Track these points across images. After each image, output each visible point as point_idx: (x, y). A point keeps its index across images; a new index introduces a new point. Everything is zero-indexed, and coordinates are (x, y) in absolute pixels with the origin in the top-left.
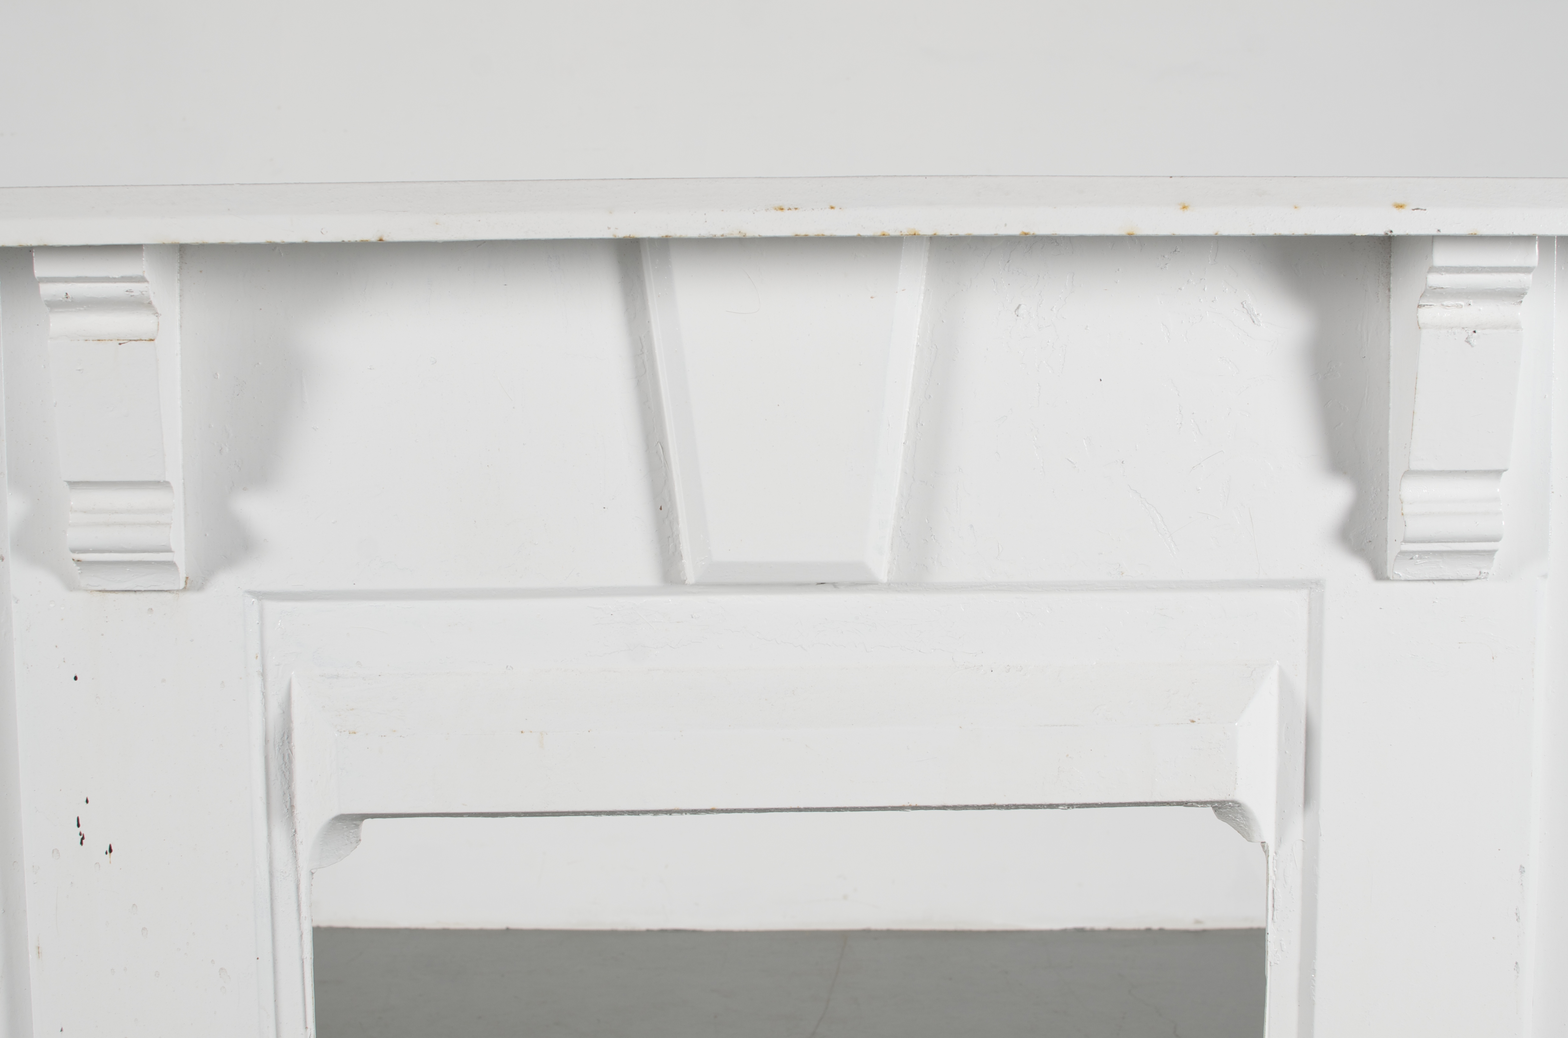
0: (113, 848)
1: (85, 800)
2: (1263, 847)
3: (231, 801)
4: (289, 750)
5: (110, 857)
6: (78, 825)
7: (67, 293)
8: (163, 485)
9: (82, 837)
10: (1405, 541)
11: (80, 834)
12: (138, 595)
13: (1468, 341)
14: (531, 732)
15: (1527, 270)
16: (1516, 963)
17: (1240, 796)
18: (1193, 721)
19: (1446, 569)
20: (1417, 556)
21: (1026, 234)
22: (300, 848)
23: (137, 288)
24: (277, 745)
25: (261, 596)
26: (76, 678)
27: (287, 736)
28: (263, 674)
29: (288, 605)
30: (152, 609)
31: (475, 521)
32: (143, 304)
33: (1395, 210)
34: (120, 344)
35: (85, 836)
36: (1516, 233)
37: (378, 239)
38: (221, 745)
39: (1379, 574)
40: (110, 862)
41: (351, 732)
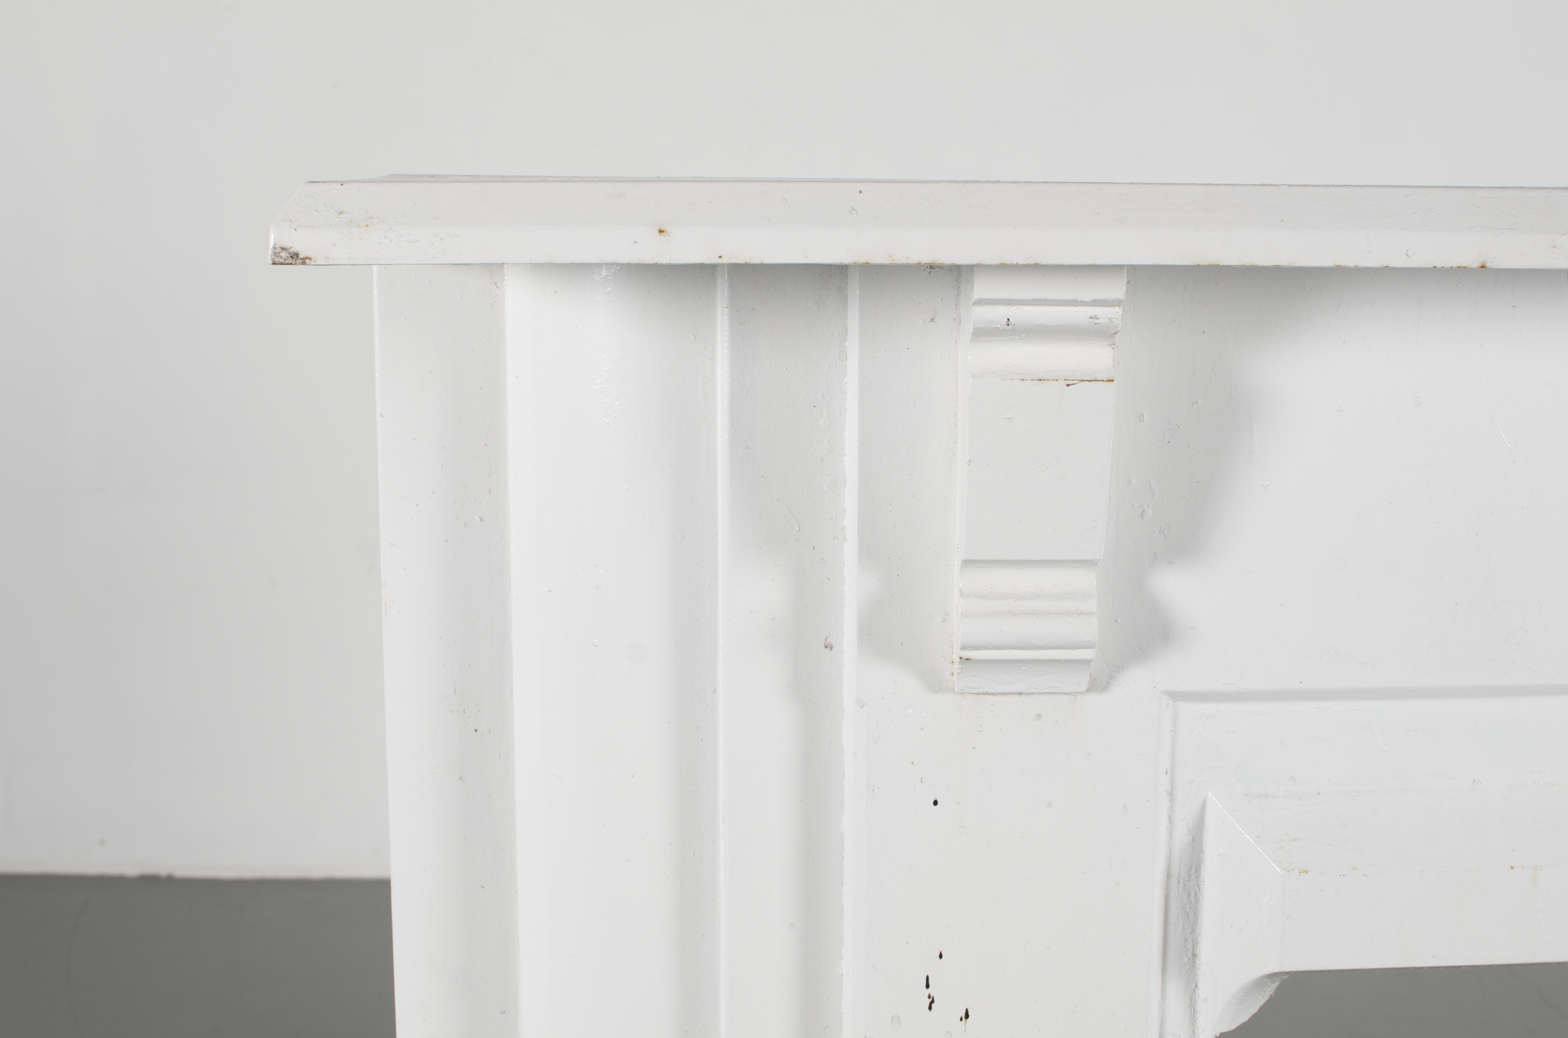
0: (970, 1013)
1: (939, 954)
3: (1124, 952)
4: (1196, 887)
5: (965, 1024)
6: (928, 986)
7: (1008, 319)
8: (1091, 563)
9: (931, 1000)
11: (929, 997)
12: (1024, 698)
14: (1523, 867)
22: (1201, 1006)
23: (1105, 314)
24: (1182, 881)
25: (1176, 696)
26: (935, 803)
27: (1195, 869)
28: (1171, 794)
30: (1040, 715)
31: (1456, 603)
32: (1104, 334)
34: (1068, 385)
35: (935, 999)
37: (1480, 266)
38: (1117, 883)
40: (965, 1031)
41: (1302, 871)
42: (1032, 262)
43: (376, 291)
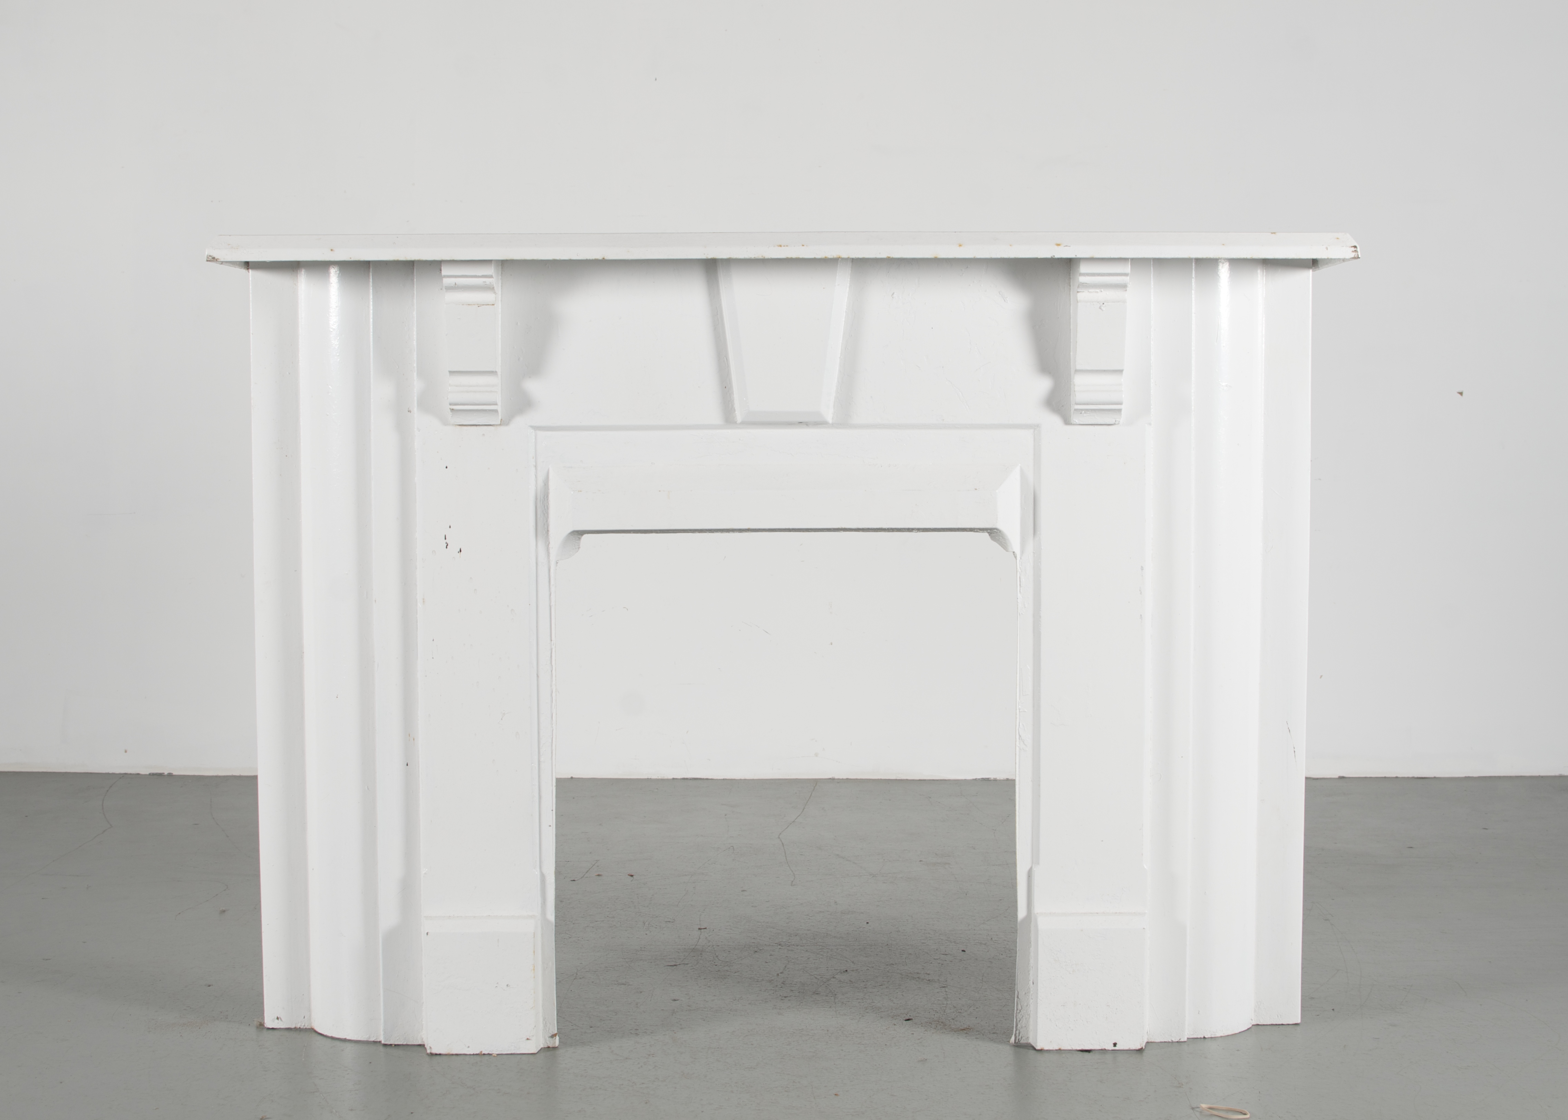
0: (461, 550)
1: (449, 526)
2: (1014, 554)
5: (460, 554)
6: (445, 539)
7: (456, 283)
8: (493, 373)
10: (1077, 404)
11: (446, 543)
12: (478, 427)
13: (1100, 308)
15: (1126, 275)
16: (1141, 615)
17: (1000, 526)
18: (976, 489)
19: (1099, 419)
20: (1083, 412)
21: (889, 257)
22: (551, 551)
23: (488, 281)
24: (541, 501)
25: (536, 428)
26: (447, 467)
27: (546, 496)
28: (536, 466)
29: (549, 433)
30: (484, 435)
32: (489, 288)
33: (1056, 247)
34: (479, 307)
35: (448, 544)
36: (1112, 257)
37: (602, 258)
39: (1067, 422)
40: (460, 557)
41: (579, 491)
42: (452, 259)
43: (251, 287)
